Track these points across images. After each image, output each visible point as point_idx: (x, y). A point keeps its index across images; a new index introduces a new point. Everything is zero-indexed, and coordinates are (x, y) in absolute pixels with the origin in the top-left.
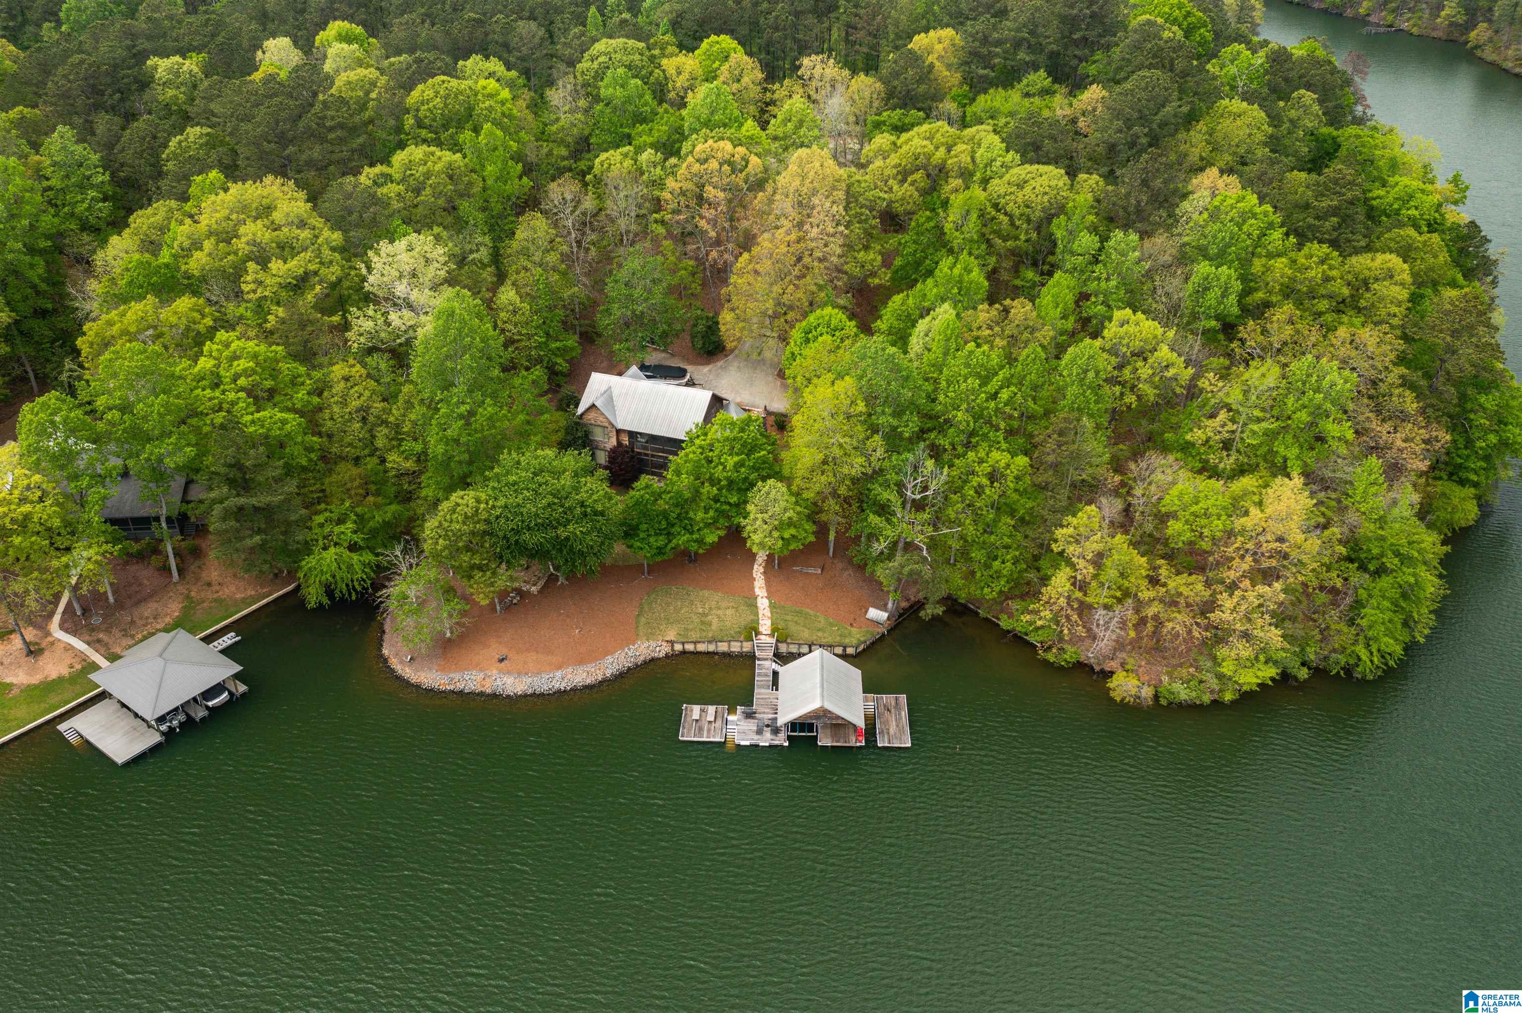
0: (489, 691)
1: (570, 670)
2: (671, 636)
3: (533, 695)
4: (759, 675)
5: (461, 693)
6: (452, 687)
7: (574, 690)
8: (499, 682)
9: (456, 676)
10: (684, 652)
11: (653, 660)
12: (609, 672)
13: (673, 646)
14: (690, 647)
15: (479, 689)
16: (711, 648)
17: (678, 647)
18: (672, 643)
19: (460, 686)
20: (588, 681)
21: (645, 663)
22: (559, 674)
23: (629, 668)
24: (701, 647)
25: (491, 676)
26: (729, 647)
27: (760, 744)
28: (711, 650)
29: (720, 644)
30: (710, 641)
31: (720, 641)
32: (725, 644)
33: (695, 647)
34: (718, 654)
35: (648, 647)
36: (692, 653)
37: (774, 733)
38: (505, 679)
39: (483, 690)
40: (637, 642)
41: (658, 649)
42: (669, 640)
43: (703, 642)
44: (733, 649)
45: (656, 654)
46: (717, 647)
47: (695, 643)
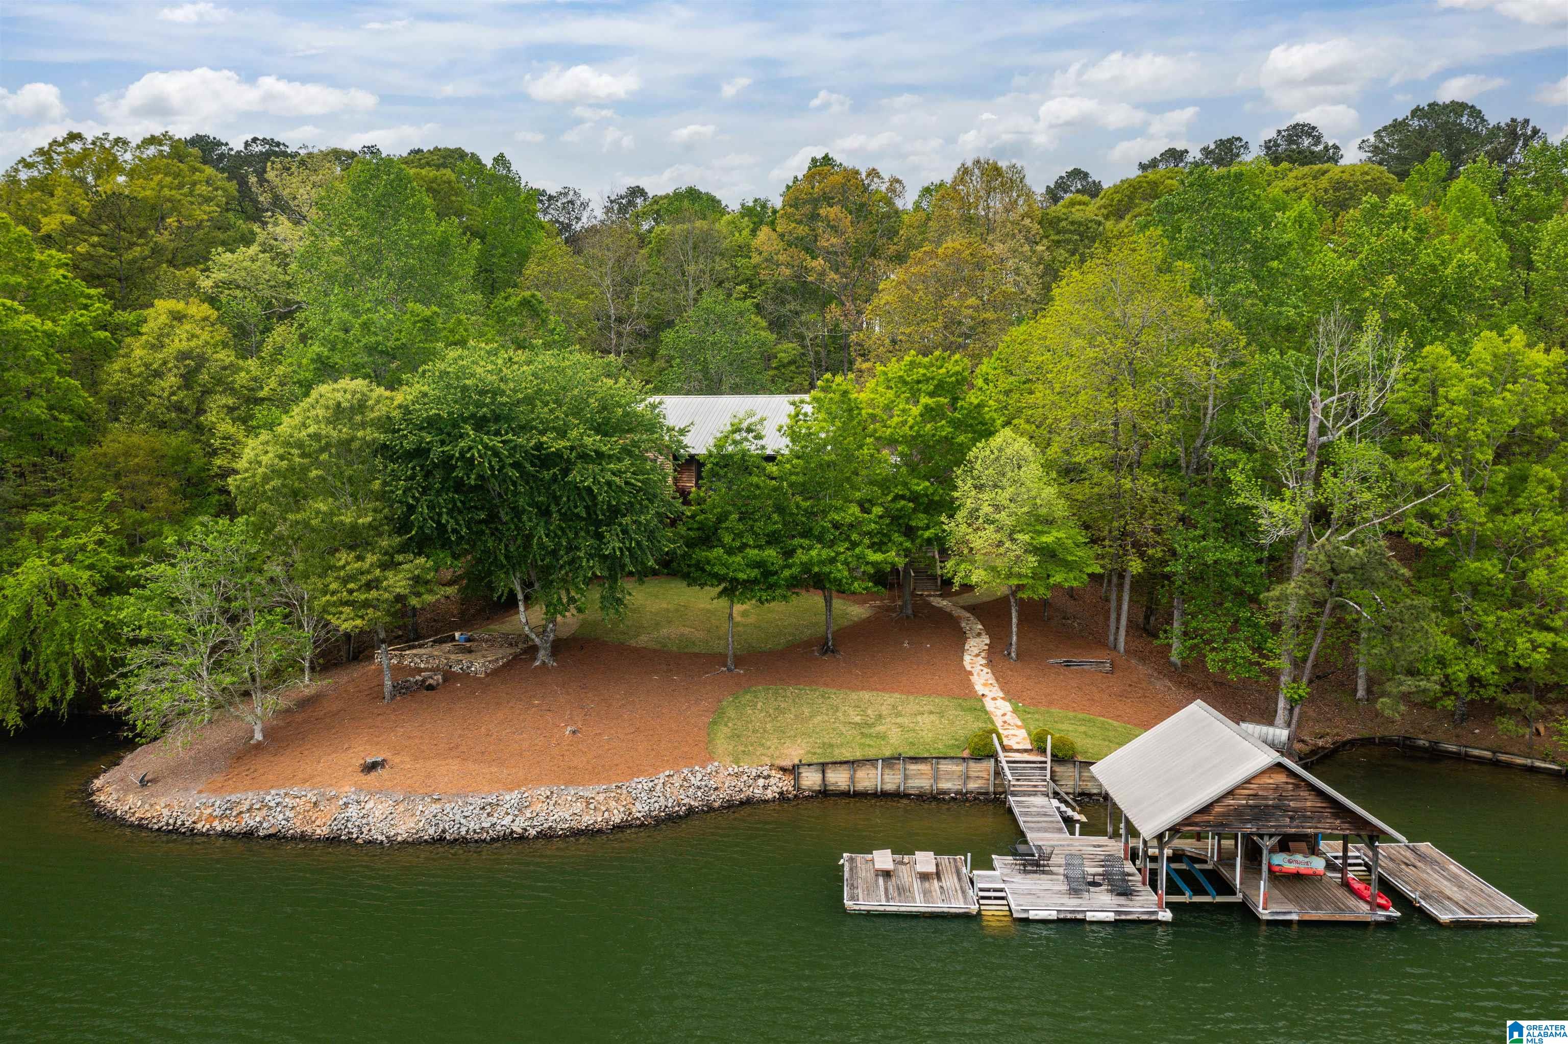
0: (322, 831)
1: (544, 791)
2: (793, 754)
3: (440, 840)
4: (1026, 814)
5: (249, 835)
6: (228, 825)
7: (547, 836)
8: (352, 811)
9: (249, 798)
10: (825, 794)
11: (748, 802)
12: (639, 810)
13: (797, 778)
14: (839, 779)
15: (297, 826)
16: (891, 781)
17: (811, 779)
18: (793, 771)
19: (249, 821)
20: (587, 820)
21: (730, 806)
22: (511, 797)
23: (691, 811)
24: (868, 779)
25: (336, 797)
26: (936, 779)
27: (1090, 916)
28: (890, 787)
29: (913, 768)
30: (890, 761)
31: (915, 759)
32: (924, 767)
33: (852, 779)
34: (907, 796)
35: (737, 775)
36: (845, 794)
37: (1119, 894)
38: (370, 804)
39: (308, 829)
40: (711, 759)
41: (761, 782)
42: (787, 763)
43: (872, 762)
44: (945, 785)
45: (758, 792)
46: (906, 777)
47: (853, 764)
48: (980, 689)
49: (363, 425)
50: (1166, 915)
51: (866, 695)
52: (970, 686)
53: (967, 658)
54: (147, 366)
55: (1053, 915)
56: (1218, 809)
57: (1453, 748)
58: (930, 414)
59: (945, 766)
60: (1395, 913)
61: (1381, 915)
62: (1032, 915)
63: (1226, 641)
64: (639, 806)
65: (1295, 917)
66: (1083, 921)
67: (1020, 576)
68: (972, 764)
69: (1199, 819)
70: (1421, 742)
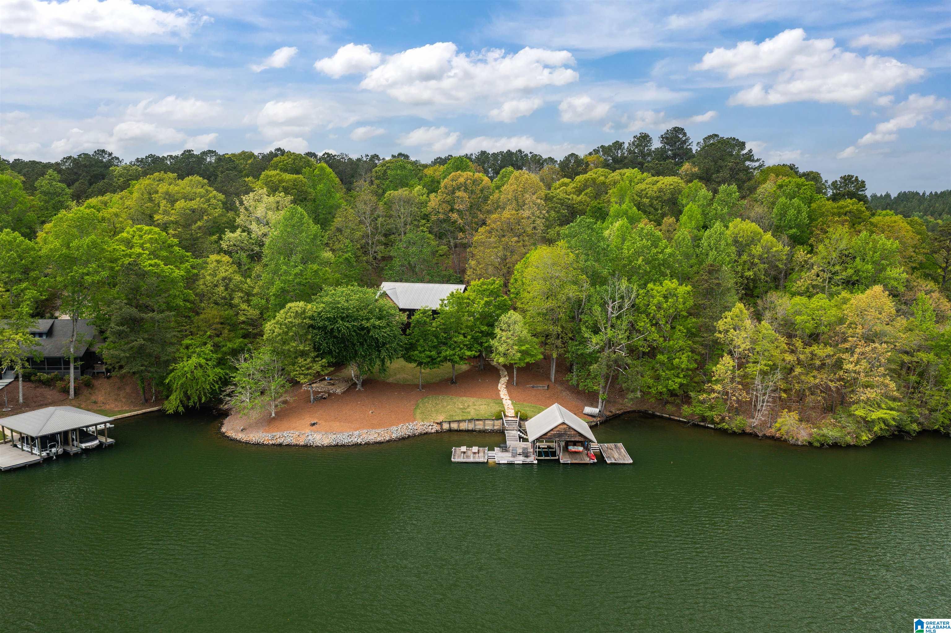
0: (302, 443)
1: (365, 431)
2: (440, 418)
3: (337, 445)
4: (508, 436)
5: (280, 445)
6: (273, 442)
7: (367, 444)
8: (310, 437)
9: (278, 434)
10: (450, 430)
11: (426, 433)
12: (394, 436)
13: (442, 426)
14: (454, 426)
15: (294, 442)
16: (471, 426)
17: (446, 426)
18: (440, 424)
19: (279, 441)
20: (379, 439)
21: (421, 435)
22: (356, 433)
23: (409, 436)
24: (464, 426)
25: (305, 434)
26: (484, 425)
27: (516, 462)
28: (470, 428)
29: (477, 422)
30: (470, 421)
31: (478, 420)
32: (481, 422)
33: (459, 426)
34: (475, 431)
35: (423, 425)
36: (456, 431)
37: (525, 457)
38: (315, 435)
39: (298, 443)
40: (415, 420)
41: (430, 427)
42: (438, 421)
43: (465, 421)
44: (487, 428)
45: (430, 430)
46: (475, 425)
47: (459, 421)
48: (502, 396)
49: (305, 318)
50: (536, 462)
51: (465, 398)
52: (498, 395)
53: (500, 385)
54: (212, 283)
55: (506, 462)
56: (549, 434)
57: (658, 414)
58: (487, 304)
59: (487, 422)
60: (596, 461)
61: (592, 461)
62: (501, 462)
63: (586, 379)
64: (394, 435)
65: (569, 462)
66: (514, 464)
67: (514, 360)
68: (495, 421)
69: (544, 437)
70: (650, 412)
